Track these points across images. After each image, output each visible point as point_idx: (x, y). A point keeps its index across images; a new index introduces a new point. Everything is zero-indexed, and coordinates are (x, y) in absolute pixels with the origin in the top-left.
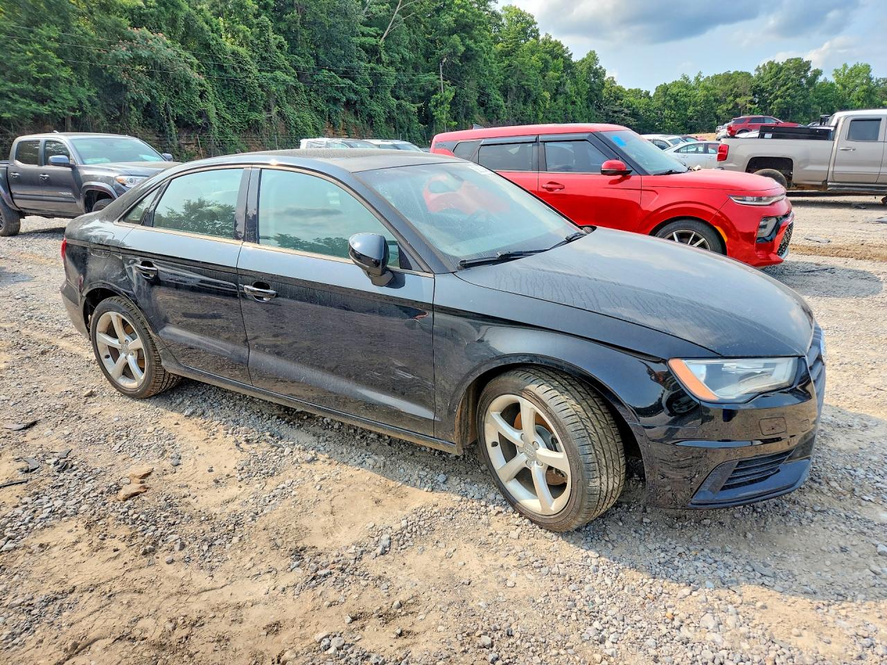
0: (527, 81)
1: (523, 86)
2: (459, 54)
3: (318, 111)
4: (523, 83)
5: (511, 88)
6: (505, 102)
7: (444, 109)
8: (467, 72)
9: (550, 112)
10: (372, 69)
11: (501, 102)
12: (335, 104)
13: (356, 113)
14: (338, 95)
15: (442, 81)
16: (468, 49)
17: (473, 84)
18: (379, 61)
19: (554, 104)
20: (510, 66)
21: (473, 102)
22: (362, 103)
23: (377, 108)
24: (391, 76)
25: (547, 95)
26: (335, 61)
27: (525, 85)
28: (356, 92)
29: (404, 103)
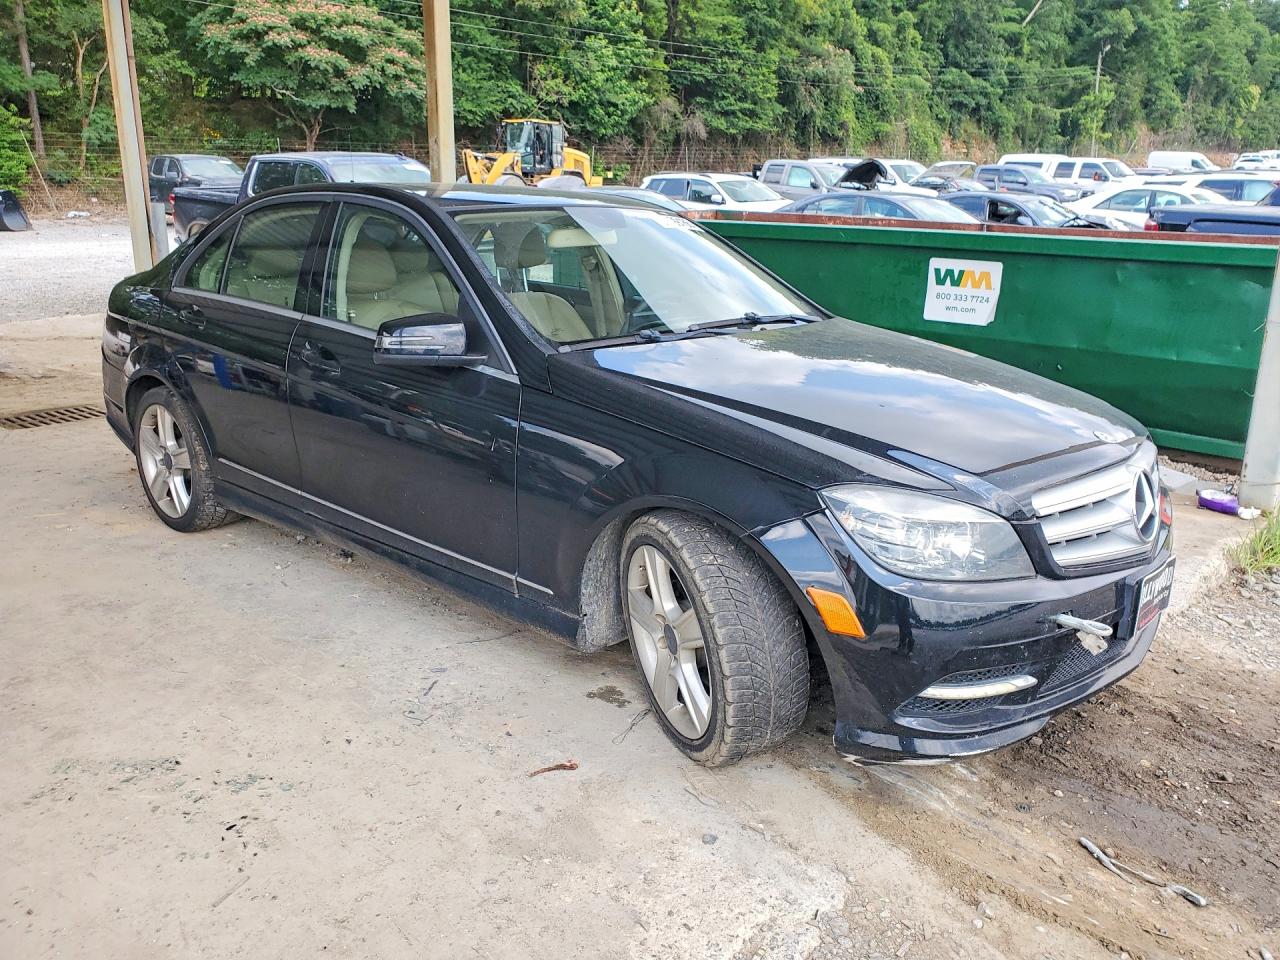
0: (1224, 69)
1: (1216, 78)
2: (1127, 36)
3: (938, 119)
4: (1217, 73)
5: (1196, 81)
6: (1183, 101)
7: (1096, 115)
8: (1132, 62)
9: (1255, 117)
10: (1010, 64)
11: (1177, 102)
12: (959, 111)
13: (979, 121)
14: (966, 100)
15: (1098, 77)
16: (1140, 27)
17: (1139, 77)
18: (1018, 53)
19: (1264, 104)
20: (1198, 46)
21: (1134, 104)
22: (989, 108)
23: (1008, 115)
24: (1033, 71)
25: (1255, 90)
26: (967, 56)
27: (1220, 75)
28: (986, 95)
29: (1041, 107)
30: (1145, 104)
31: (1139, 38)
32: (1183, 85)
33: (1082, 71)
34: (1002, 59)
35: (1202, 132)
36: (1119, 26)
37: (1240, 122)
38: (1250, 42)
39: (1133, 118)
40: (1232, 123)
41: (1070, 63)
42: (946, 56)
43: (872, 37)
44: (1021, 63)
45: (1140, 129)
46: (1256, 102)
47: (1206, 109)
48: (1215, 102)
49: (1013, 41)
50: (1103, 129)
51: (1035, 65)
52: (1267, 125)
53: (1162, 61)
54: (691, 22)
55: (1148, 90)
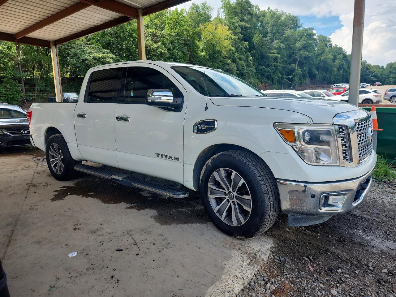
30: (309, 73)
31: (306, 58)
32: (318, 69)
33: (293, 65)
34: (273, 63)
35: (323, 80)
36: (301, 55)
37: (332, 77)
38: (333, 57)
39: (306, 77)
40: (330, 77)
41: (290, 63)
42: (259, 63)
43: (240, 59)
44: (278, 64)
45: (308, 80)
46: (336, 72)
47: (324, 74)
48: (326, 72)
49: (276, 59)
50: (300, 80)
51: (282, 65)
52: (339, 78)
53: (312, 63)
54: (195, 57)
55: (309, 70)
